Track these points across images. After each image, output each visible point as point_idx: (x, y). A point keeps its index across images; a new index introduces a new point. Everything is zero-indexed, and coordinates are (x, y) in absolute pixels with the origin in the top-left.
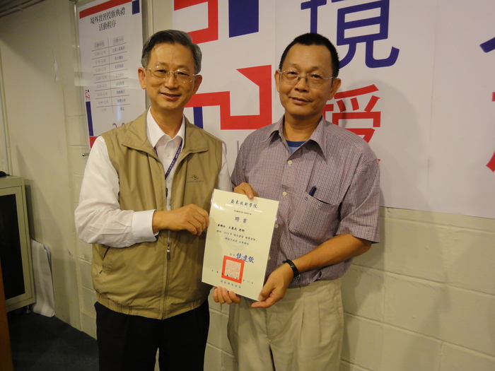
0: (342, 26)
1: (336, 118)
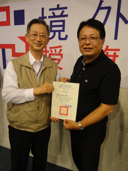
0: (51, 26)
1: (50, 55)
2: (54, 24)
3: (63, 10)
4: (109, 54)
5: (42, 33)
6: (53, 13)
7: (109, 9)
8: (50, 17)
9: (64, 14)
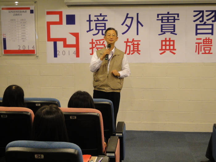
0: (96, 26)
1: (96, 45)
2: (98, 25)
3: (105, 17)
4: (135, 43)
5: (113, 34)
6: (97, 18)
7: (132, 18)
8: (95, 21)
9: (105, 19)
